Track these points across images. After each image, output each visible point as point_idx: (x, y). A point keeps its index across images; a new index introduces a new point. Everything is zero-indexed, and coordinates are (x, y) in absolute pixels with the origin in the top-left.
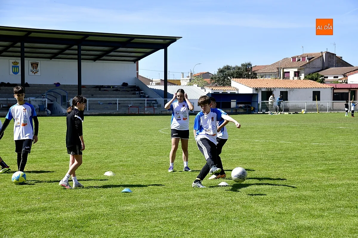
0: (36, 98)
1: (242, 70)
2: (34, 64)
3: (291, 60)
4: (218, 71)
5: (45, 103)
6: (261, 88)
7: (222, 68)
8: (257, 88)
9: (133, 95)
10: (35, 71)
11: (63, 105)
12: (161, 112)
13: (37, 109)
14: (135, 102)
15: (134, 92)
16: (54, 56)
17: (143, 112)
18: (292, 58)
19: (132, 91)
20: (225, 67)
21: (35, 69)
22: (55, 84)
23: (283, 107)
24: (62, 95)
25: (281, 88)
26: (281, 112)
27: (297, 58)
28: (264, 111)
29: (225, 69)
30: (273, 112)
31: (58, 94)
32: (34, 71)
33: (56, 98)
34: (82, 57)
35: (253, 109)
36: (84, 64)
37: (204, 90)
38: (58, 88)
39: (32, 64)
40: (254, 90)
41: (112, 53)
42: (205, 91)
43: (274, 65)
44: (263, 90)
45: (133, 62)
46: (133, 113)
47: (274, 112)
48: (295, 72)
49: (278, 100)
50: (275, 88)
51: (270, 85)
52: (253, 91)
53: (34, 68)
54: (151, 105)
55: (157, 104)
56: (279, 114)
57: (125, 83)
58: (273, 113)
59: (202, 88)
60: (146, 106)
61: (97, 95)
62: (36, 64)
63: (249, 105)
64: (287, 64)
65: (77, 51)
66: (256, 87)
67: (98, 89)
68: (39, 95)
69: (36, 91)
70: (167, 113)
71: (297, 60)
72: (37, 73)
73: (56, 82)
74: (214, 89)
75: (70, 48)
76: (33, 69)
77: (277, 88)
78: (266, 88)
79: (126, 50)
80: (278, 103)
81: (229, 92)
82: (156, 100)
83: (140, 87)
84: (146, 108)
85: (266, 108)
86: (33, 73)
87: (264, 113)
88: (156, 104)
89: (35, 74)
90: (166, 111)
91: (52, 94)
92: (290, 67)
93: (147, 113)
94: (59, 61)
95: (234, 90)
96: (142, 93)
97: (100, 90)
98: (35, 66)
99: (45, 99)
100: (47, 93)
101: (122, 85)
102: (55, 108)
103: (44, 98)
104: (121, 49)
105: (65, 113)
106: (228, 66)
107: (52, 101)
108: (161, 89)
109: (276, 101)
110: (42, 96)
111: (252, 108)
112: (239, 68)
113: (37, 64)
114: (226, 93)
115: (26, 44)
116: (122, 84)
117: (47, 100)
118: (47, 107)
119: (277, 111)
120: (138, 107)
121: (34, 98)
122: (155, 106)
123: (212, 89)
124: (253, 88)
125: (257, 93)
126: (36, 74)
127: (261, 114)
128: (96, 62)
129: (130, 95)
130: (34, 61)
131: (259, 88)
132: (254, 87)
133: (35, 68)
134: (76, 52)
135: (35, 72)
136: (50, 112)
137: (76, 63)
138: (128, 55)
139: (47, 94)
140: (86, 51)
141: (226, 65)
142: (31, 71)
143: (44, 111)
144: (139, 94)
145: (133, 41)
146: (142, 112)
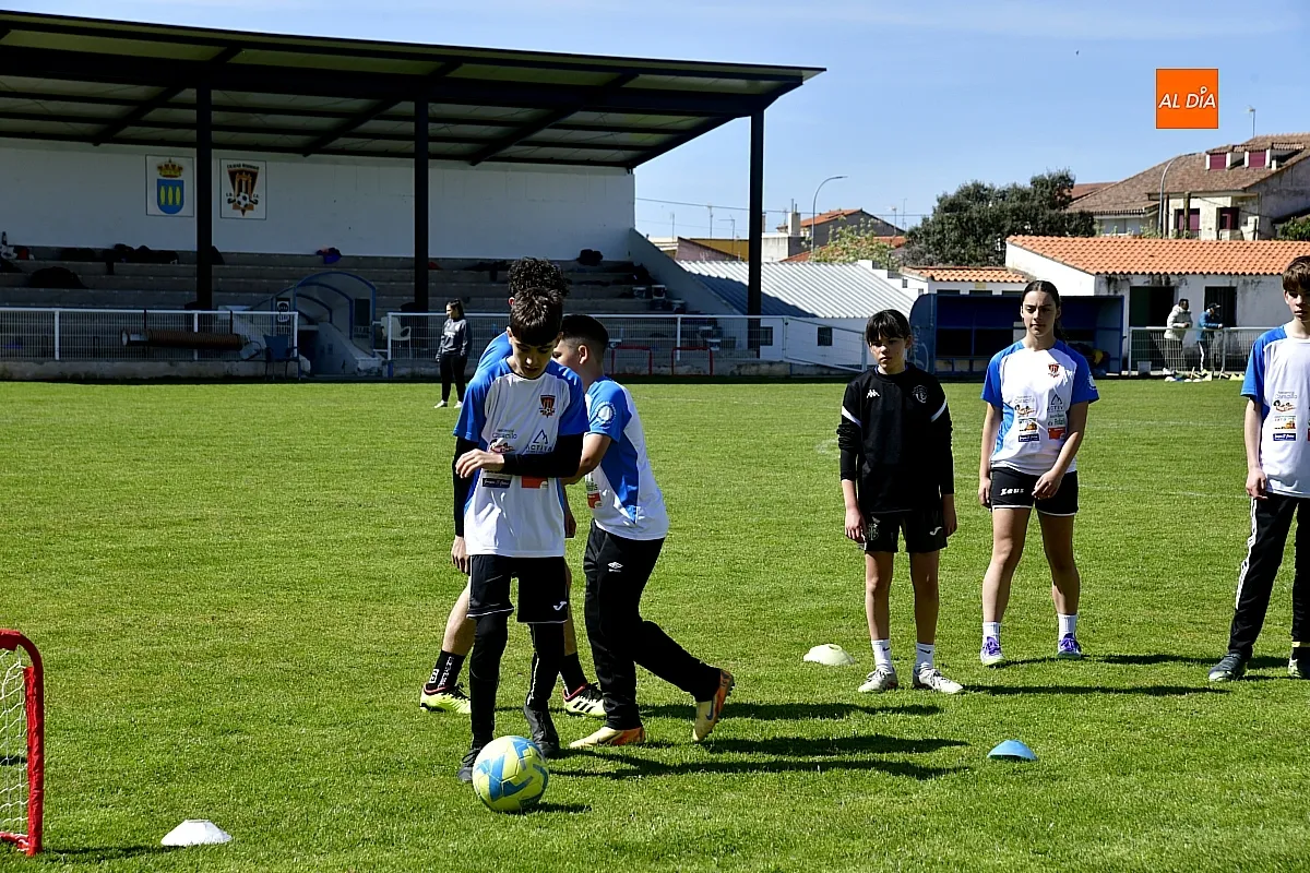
0: (252, 310)
1: (1036, 203)
2: (241, 172)
3: (1204, 164)
4: (937, 204)
5: (289, 330)
6: (1129, 273)
7: (952, 192)
8: (1114, 273)
9: (623, 300)
10: (243, 203)
11: (358, 336)
12: (739, 367)
13: (258, 352)
14: (632, 327)
15: (628, 286)
16: (316, 144)
17: (670, 369)
18: (1207, 153)
19: (617, 282)
20: (967, 188)
21: (246, 192)
22: (319, 253)
23: (1221, 351)
24: (353, 297)
25: (1209, 273)
26: (1216, 373)
27: (1229, 156)
28: (1146, 366)
29: (968, 196)
30: (1182, 373)
31: (339, 292)
32: (239, 203)
33: (331, 311)
34: (433, 146)
35: (1102, 360)
36: (437, 173)
37: (900, 282)
38: (333, 270)
39: (233, 175)
40: (1100, 283)
41: (546, 133)
42: (905, 286)
43: (1134, 183)
44: (1138, 282)
45: (623, 170)
46: (628, 371)
47: (1187, 373)
48: (1221, 211)
49: (1202, 321)
50: (1187, 273)
51: (1164, 260)
52: (1097, 285)
53: (240, 190)
54: (695, 340)
55: (719, 335)
56: (1209, 378)
57: (590, 251)
58: (1185, 377)
59: (893, 274)
60: (679, 346)
61: (483, 297)
62: (247, 173)
63: (1085, 343)
64: (1187, 177)
65: (413, 124)
66: (1110, 272)
67: (486, 274)
68: (261, 295)
69: (248, 281)
70: (761, 372)
71: (1228, 163)
72: (252, 208)
73: (325, 246)
74: (937, 278)
75: (385, 113)
76: (238, 195)
77: (1194, 273)
78: (1151, 273)
79: (601, 120)
80: (1202, 336)
81: (997, 292)
82: (713, 322)
83: (651, 270)
84: (678, 351)
85: (1152, 355)
86: (235, 208)
87: (1145, 376)
88: (713, 337)
89: (243, 211)
90: (758, 365)
91: (314, 292)
92: (1201, 189)
93: (682, 370)
94: (337, 163)
95: (1016, 280)
96: (659, 292)
97: (493, 278)
98: (244, 180)
99: (288, 313)
100: (299, 290)
101: (577, 259)
102: (326, 351)
103: (283, 308)
104: (580, 116)
105: (365, 371)
106: (978, 187)
107: (310, 321)
108: (731, 277)
109: (1195, 325)
110: (279, 300)
111: (1099, 356)
112: (1023, 195)
113: (254, 176)
114: (987, 295)
115: (217, 96)
116: (578, 255)
117: (296, 317)
118: (296, 345)
119: (1198, 369)
120: (648, 349)
121: (245, 307)
122: (712, 344)
123: (932, 277)
124: (1098, 273)
125: (1112, 294)
126: (247, 212)
127: (1134, 377)
128: (477, 166)
129: (615, 300)
130: (242, 163)
131: (1122, 273)
132: (1102, 271)
133: (244, 189)
134: (410, 127)
135: (246, 206)
136: (307, 365)
137: (405, 172)
138: (606, 139)
139: (298, 295)
140: (442, 125)
141: (970, 183)
142: (229, 201)
143: (288, 361)
144: (646, 297)
145: (630, 84)
146: (662, 368)
